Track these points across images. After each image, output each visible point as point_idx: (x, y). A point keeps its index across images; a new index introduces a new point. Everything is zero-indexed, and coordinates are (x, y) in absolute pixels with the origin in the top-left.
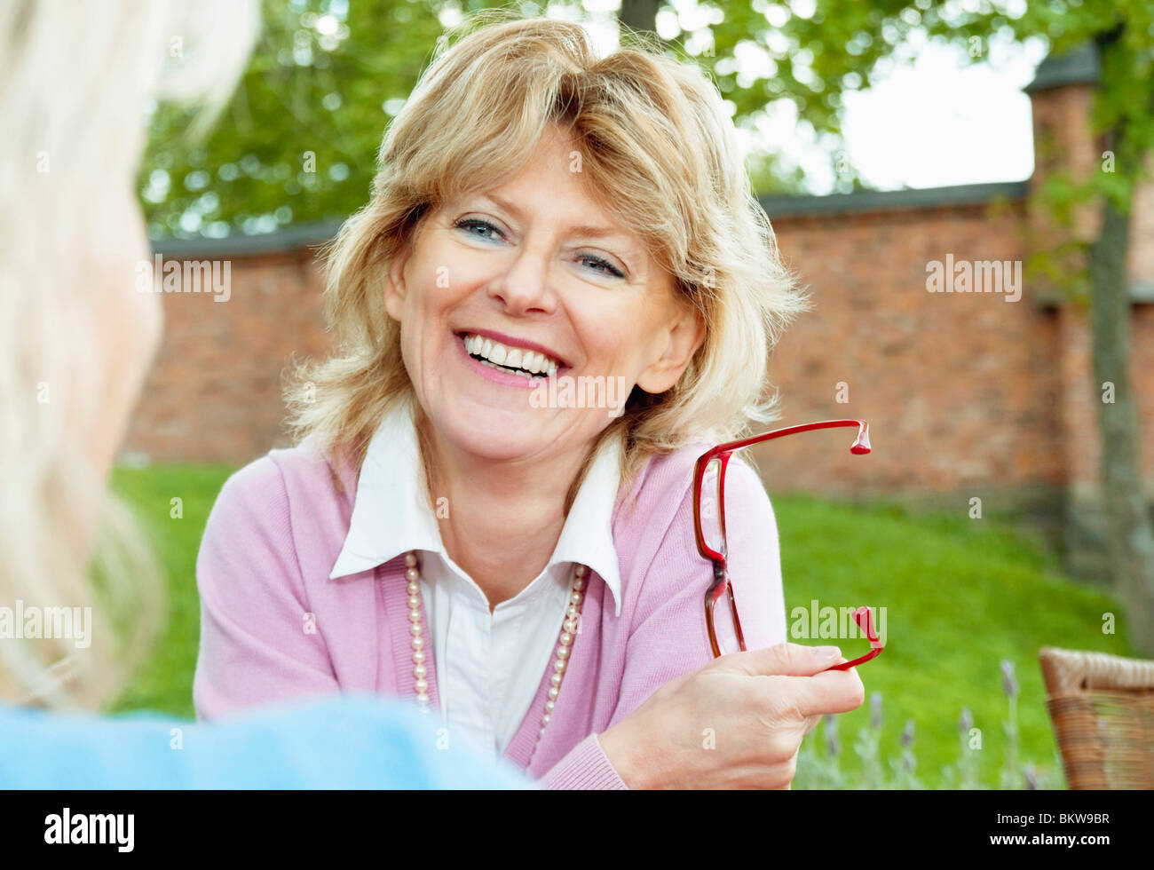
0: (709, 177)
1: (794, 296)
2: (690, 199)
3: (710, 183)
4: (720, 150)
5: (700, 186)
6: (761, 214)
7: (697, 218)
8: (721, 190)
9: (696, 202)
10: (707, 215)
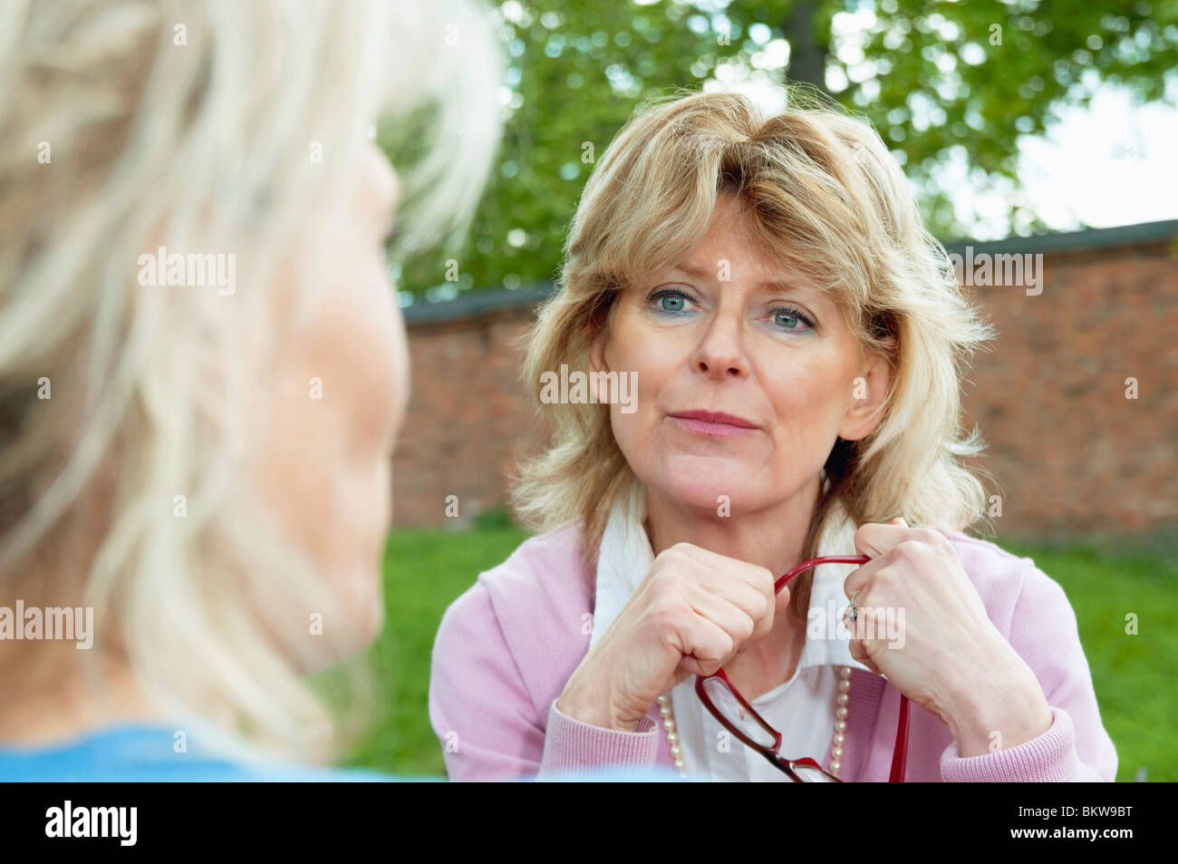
0: (880, 222)
1: (977, 326)
2: (863, 249)
3: (882, 227)
4: (888, 195)
5: (871, 232)
6: (938, 248)
7: (871, 263)
8: (894, 233)
9: (871, 250)
10: (883, 259)
